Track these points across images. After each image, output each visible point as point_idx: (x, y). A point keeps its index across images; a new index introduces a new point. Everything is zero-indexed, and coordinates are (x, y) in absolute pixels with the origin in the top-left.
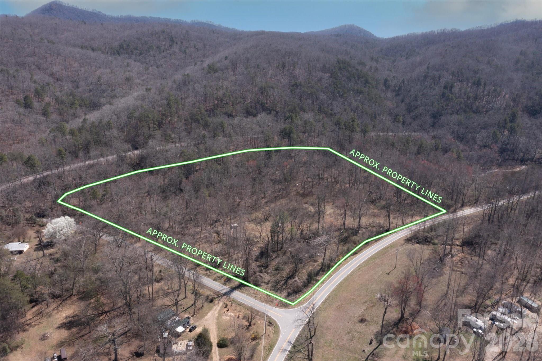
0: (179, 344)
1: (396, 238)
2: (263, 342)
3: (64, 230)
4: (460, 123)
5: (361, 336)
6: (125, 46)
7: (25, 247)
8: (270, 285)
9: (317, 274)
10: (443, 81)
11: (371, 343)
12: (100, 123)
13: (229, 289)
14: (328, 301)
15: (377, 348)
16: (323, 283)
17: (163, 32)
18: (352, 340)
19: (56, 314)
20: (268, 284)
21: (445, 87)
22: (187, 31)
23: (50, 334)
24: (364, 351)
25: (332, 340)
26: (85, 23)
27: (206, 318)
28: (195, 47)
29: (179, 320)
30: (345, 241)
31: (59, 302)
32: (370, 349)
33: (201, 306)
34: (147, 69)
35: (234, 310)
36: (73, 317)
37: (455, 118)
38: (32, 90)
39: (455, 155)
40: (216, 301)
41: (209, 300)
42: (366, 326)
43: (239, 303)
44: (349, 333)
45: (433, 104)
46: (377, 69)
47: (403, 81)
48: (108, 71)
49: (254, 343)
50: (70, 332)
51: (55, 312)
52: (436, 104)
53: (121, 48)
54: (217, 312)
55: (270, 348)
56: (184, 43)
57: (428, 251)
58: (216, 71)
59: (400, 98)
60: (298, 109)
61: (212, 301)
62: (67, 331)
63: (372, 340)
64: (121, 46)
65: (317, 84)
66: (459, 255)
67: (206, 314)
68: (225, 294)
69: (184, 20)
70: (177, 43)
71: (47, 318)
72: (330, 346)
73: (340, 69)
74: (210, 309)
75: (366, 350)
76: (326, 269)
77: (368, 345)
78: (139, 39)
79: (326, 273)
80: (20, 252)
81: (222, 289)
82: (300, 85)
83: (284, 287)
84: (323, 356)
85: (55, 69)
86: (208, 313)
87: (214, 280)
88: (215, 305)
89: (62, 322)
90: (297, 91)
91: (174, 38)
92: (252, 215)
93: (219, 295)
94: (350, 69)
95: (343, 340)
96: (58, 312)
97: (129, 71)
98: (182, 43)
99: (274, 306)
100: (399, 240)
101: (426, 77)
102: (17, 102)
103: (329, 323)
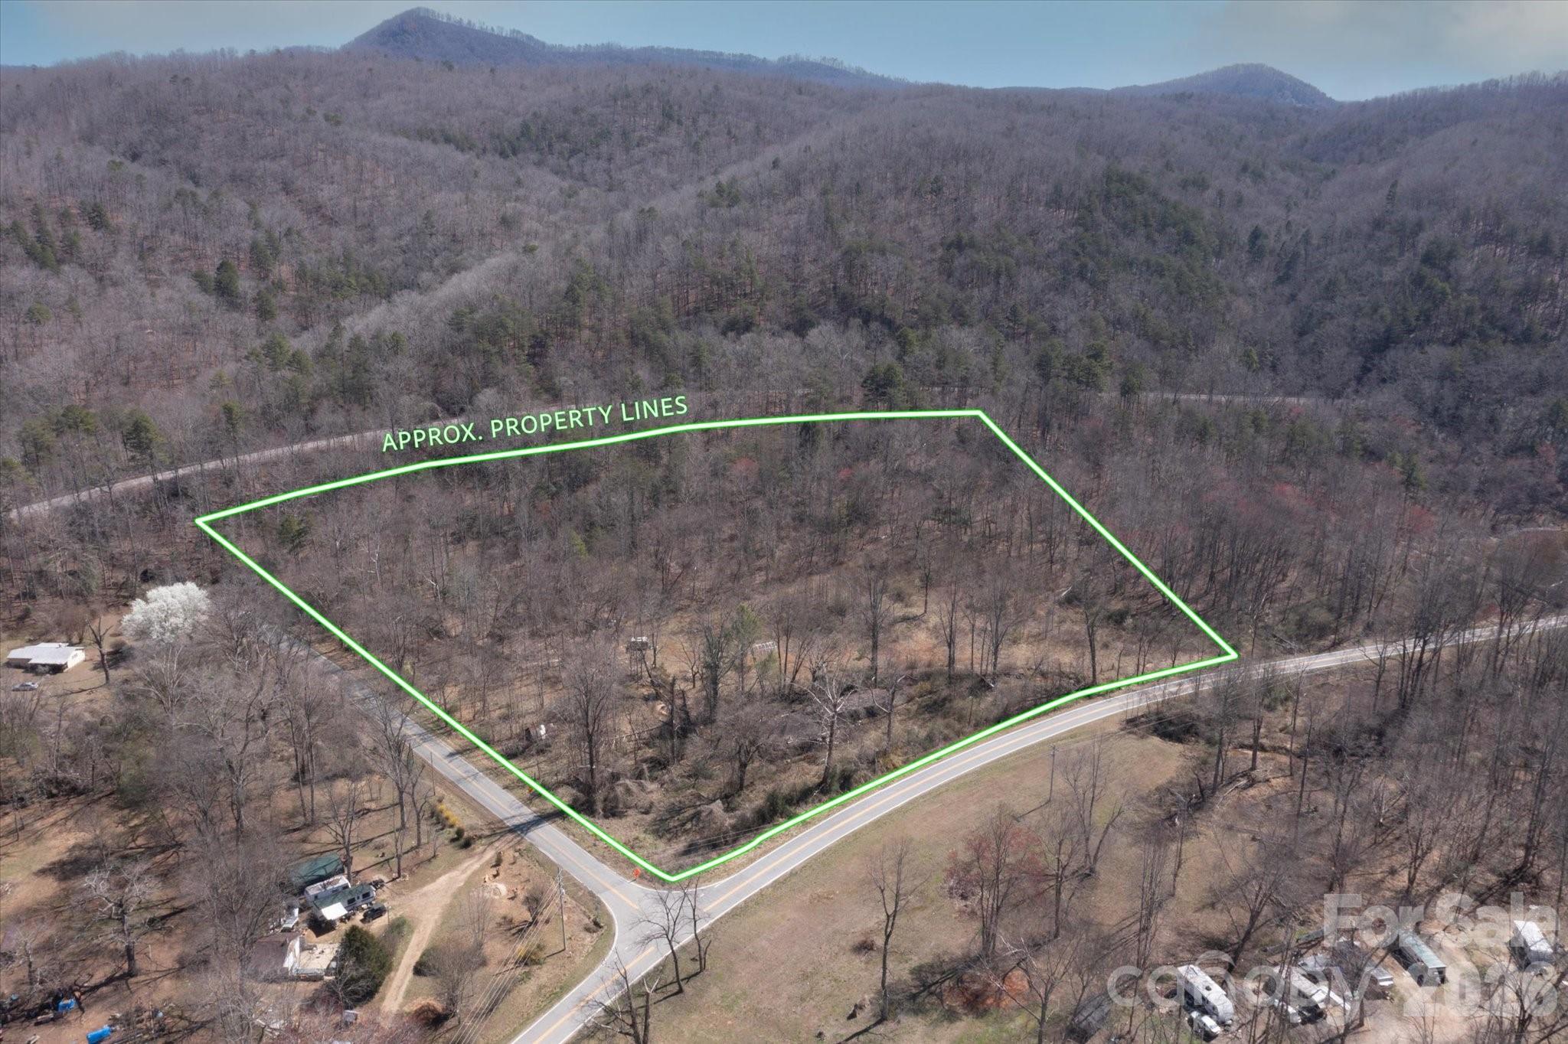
0: (317, 952)
1: (1098, 714)
2: (543, 975)
3: (173, 620)
4: (1446, 374)
5: (836, 992)
6: (534, 129)
7: (74, 657)
8: (649, 818)
9: (804, 797)
10: (1424, 238)
11: (852, 1016)
12: (376, 337)
13: (531, 817)
14: (794, 880)
15: (866, 1030)
16: (805, 824)
17: (647, 90)
18: (802, 999)
19: (54, 836)
20: (647, 812)
21: (1428, 259)
22: (716, 88)
23: (13, 886)
24: (820, 1034)
25: (744, 993)
26: (451, 68)
27: (426, 889)
28: (729, 133)
29: (345, 887)
30: (935, 707)
31: (77, 807)
32: (843, 1032)
33: (430, 854)
34: (572, 194)
35: (515, 876)
36: (90, 848)
37: (1437, 354)
38: (245, 245)
39: (1397, 474)
40: (478, 847)
41: (462, 841)
42: (867, 963)
43: (540, 858)
44: (806, 976)
45: (1375, 310)
46: (1239, 201)
47: (1306, 239)
48: (458, 196)
49: (520, 971)
50: (63, 886)
51: (56, 830)
52: (1385, 311)
53: (523, 134)
54: (464, 876)
55: (552, 995)
56: (703, 122)
57: (1181, 762)
58: (734, 201)
59: (1286, 290)
60: (945, 315)
61: (467, 845)
62: (55, 884)
63: (859, 1007)
64: (525, 130)
65: (1025, 242)
66: (1274, 782)
67: (434, 878)
68: (512, 830)
69: (761, 56)
70: (679, 122)
71: (28, 845)
72: (729, 1008)
73: (1107, 198)
74: (452, 865)
75: (828, 1035)
76: (836, 786)
77: (843, 1020)
78: (576, 111)
79: (831, 799)
80: (57, 669)
81: (513, 813)
82: (972, 245)
83: (688, 826)
84: (695, 1034)
85: (326, 193)
86: (440, 875)
87: (506, 787)
88: (471, 856)
89: (57, 859)
90: (960, 261)
91: (676, 108)
92: (706, 616)
93: (499, 830)
94: (1138, 198)
95: (778, 995)
96: (60, 832)
97: (517, 199)
98: (695, 121)
99: (629, 878)
100: (1105, 720)
101: (1378, 224)
102: (199, 277)
103: (764, 943)
